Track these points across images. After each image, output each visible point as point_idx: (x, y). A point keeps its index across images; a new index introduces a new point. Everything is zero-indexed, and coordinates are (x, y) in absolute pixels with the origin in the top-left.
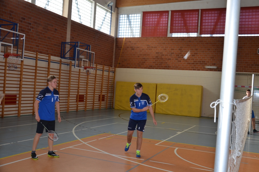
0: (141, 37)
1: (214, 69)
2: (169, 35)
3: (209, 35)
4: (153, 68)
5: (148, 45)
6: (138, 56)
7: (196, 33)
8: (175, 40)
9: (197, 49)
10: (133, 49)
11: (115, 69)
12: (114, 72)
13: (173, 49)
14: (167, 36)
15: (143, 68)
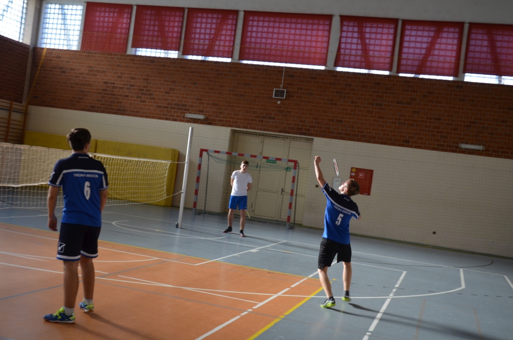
0: (79, 50)
1: (199, 119)
2: (131, 51)
3: (200, 58)
4: (97, 111)
5: (90, 67)
6: (72, 87)
7: (177, 52)
8: (139, 60)
9: (174, 82)
10: (62, 72)
11: (27, 108)
12: (26, 114)
13: (132, 78)
14: (126, 52)
15: (78, 110)
